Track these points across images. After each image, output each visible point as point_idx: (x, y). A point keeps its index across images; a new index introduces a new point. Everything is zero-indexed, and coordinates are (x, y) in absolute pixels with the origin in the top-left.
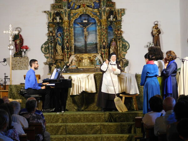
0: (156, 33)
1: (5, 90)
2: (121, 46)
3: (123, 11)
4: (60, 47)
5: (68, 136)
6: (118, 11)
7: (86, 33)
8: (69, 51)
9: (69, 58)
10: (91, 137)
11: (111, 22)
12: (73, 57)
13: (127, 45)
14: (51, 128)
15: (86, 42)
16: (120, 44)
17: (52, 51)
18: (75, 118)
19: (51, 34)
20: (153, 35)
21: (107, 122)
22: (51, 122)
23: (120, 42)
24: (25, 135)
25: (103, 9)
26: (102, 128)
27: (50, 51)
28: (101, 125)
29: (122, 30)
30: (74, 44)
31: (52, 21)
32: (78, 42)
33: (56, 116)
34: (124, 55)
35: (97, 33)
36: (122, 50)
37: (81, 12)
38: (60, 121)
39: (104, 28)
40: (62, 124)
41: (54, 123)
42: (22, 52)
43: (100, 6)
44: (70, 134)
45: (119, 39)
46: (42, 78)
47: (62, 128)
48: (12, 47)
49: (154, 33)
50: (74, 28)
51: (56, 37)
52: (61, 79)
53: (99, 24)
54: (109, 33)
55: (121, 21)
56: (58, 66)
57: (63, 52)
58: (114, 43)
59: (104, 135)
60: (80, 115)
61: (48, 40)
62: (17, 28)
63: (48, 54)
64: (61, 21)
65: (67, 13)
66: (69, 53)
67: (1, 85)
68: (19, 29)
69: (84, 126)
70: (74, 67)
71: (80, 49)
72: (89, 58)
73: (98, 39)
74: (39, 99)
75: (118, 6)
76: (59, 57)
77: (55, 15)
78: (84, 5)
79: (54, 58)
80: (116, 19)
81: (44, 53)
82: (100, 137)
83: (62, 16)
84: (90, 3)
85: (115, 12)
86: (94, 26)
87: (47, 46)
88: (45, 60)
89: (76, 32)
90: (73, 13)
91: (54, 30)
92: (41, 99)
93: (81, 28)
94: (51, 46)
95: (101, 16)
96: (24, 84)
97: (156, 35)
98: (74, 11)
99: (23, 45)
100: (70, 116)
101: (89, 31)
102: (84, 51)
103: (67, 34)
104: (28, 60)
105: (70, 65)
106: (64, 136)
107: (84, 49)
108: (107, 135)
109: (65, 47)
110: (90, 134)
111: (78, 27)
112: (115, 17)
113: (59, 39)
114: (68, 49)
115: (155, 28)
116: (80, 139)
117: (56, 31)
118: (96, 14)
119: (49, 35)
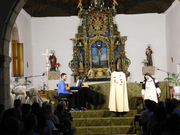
0: (149, 53)
1: (44, 94)
2: (124, 62)
3: (125, 38)
4: (82, 63)
5: (88, 127)
6: (122, 38)
7: (100, 53)
8: (88, 66)
9: (88, 71)
10: (104, 128)
11: (117, 46)
12: (91, 71)
13: (129, 61)
14: (76, 122)
15: (100, 60)
16: (124, 61)
17: (76, 67)
18: (92, 114)
19: (75, 55)
20: (147, 55)
21: (115, 117)
22: (76, 118)
23: (124, 59)
24: (56, 130)
25: (111, 37)
26: (112, 121)
27: (75, 66)
28: (111, 119)
29: (125, 51)
30: (92, 62)
31: (76, 46)
32: (94, 60)
33: (79, 114)
34: (127, 69)
35: (108, 54)
36: (125, 65)
37: (96, 39)
38: (82, 116)
39: (112, 50)
40: (84, 119)
41: (78, 118)
42: (55, 67)
43: (109, 35)
44: (89, 126)
45: (123, 58)
46: (70, 86)
47: (83, 122)
48: (48, 65)
49: (148, 53)
50: (92, 50)
51: (79, 57)
52: (82, 86)
53: (109, 47)
54: (116, 53)
55: (124, 45)
56: (81, 77)
57: (84, 67)
58: (119, 60)
59: (113, 126)
60: (96, 112)
61: (74, 58)
62: (52, 51)
63: (73, 68)
64: (82, 45)
65: (86, 40)
66: (88, 68)
67: (41, 90)
68: (54, 52)
69: (99, 120)
70: (92, 78)
71: (96, 65)
72: (103, 71)
73: (108, 58)
74: (67, 101)
75: (122, 35)
76: (82, 71)
77: (78, 42)
78: (98, 34)
79: (78, 71)
80: (121, 43)
81: (71, 68)
82: (110, 128)
83: (83, 42)
84: (102, 32)
85: (120, 39)
86: (105, 48)
87: (73, 63)
88: (72, 73)
89: (93, 53)
90: (91, 40)
91: (78, 51)
92: (68, 101)
93: (96, 50)
94: (76, 63)
95: (110, 41)
96: (57, 90)
97: (149, 54)
98: (91, 39)
99: (56, 63)
100: (89, 113)
101: (102, 52)
102: (99, 66)
103: (87, 54)
104: (60, 73)
105: (89, 76)
106: (85, 127)
107: (99, 64)
108: (115, 127)
109: (86, 64)
110: (103, 125)
111: (94, 50)
112: (120, 42)
113: (81, 58)
114: (87, 65)
115: (148, 49)
116: (96, 129)
117: (79, 52)
118: (106, 40)
119: (74, 55)
